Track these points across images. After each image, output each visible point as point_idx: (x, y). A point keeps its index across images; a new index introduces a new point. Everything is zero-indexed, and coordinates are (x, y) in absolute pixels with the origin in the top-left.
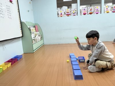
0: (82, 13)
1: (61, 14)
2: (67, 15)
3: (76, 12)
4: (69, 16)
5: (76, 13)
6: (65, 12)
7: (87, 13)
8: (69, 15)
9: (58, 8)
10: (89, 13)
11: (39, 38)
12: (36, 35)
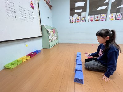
0: (90, 20)
4: (79, 22)
5: (85, 20)
6: (76, 19)
9: (71, 16)
10: (95, 20)
11: (55, 38)
12: (53, 36)
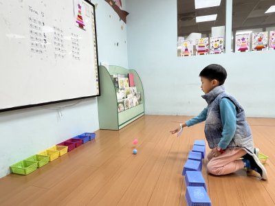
0: (237, 48)
1: (186, 50)
2: (199, 51)
3: (222, 44)
4: (205, 53)
5: (222, 47)
6: (194, 47)
7: (249, 48)
8: (204, 51)
9: (180, 38)
11: (135, 100)
12: (128, 93)
